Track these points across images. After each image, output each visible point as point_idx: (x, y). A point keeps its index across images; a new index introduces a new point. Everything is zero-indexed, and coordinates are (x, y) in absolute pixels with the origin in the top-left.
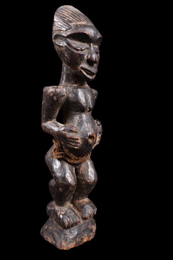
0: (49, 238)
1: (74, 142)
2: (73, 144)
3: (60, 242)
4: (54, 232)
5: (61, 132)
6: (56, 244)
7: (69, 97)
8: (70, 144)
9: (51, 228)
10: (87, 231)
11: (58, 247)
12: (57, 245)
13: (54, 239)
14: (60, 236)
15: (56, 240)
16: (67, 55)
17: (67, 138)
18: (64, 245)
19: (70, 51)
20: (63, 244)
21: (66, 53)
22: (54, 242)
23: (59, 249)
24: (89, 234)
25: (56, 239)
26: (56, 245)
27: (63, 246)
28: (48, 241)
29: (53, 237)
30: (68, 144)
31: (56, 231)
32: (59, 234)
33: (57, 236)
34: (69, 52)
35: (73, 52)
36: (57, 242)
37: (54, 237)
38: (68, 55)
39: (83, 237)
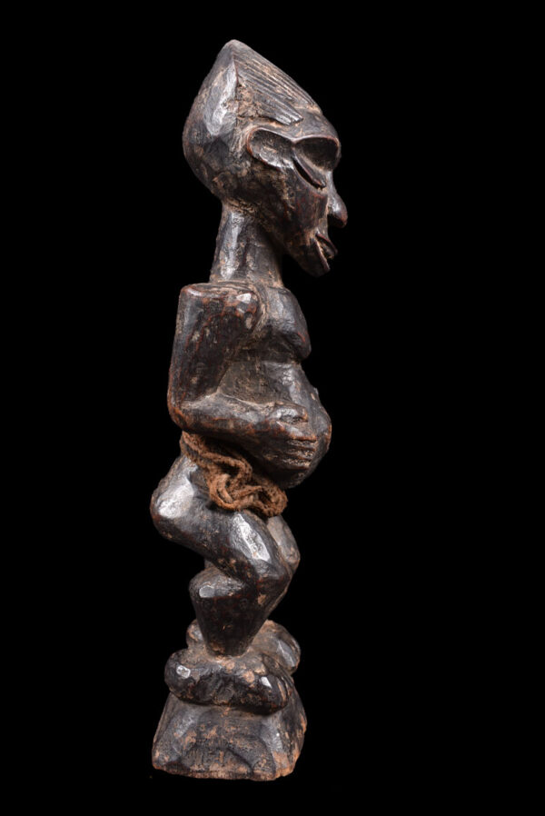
0: (214, 767)
1: (306, 449)
2: (304, 456)
3: (265, 761)
4: (231, 741)
5: (273, 425)
6: (253, 770)
7: (274, 320)
8: (294, 458)
9: (213, 732)
11: (263, 778)
12: (258, 771)
13: (240, 759)
14: (261, 741)
15: (248, 759)
16: (290, 196)
17: (291, 439)
18: (283, 763)
19: (302, 186)
20: (278, 761)
21: (286, 190)
22: (243, 769)
23: (270, 782)
25: (246, 757)
26: (252, 774)
27: (278, 766)
28: (214, 775)
29: (231, 756)
30: (289, 456)
31: (238, 735)
32: (252, 738)
33: (249, 747)
34: (298, 188)
35: (307, 190)
36: (253, 764)
37: (236, 755)
38: (293, 198)
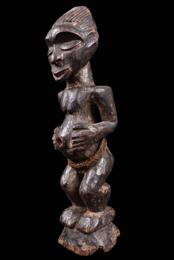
10: (75, 242)
24: (76, 246)
39: (69, 244)
